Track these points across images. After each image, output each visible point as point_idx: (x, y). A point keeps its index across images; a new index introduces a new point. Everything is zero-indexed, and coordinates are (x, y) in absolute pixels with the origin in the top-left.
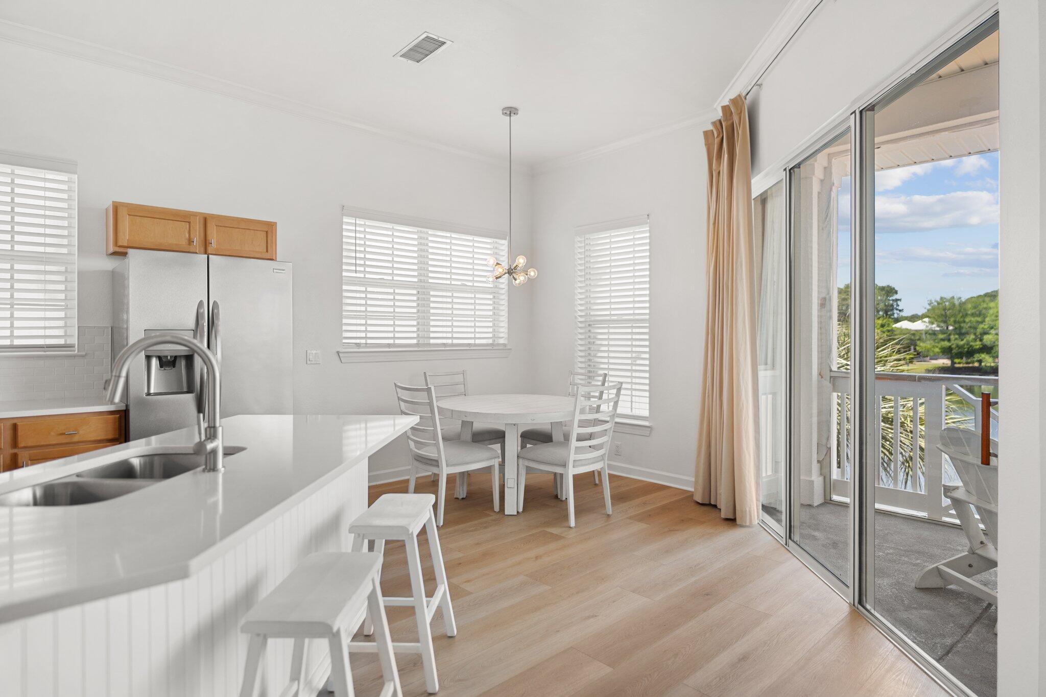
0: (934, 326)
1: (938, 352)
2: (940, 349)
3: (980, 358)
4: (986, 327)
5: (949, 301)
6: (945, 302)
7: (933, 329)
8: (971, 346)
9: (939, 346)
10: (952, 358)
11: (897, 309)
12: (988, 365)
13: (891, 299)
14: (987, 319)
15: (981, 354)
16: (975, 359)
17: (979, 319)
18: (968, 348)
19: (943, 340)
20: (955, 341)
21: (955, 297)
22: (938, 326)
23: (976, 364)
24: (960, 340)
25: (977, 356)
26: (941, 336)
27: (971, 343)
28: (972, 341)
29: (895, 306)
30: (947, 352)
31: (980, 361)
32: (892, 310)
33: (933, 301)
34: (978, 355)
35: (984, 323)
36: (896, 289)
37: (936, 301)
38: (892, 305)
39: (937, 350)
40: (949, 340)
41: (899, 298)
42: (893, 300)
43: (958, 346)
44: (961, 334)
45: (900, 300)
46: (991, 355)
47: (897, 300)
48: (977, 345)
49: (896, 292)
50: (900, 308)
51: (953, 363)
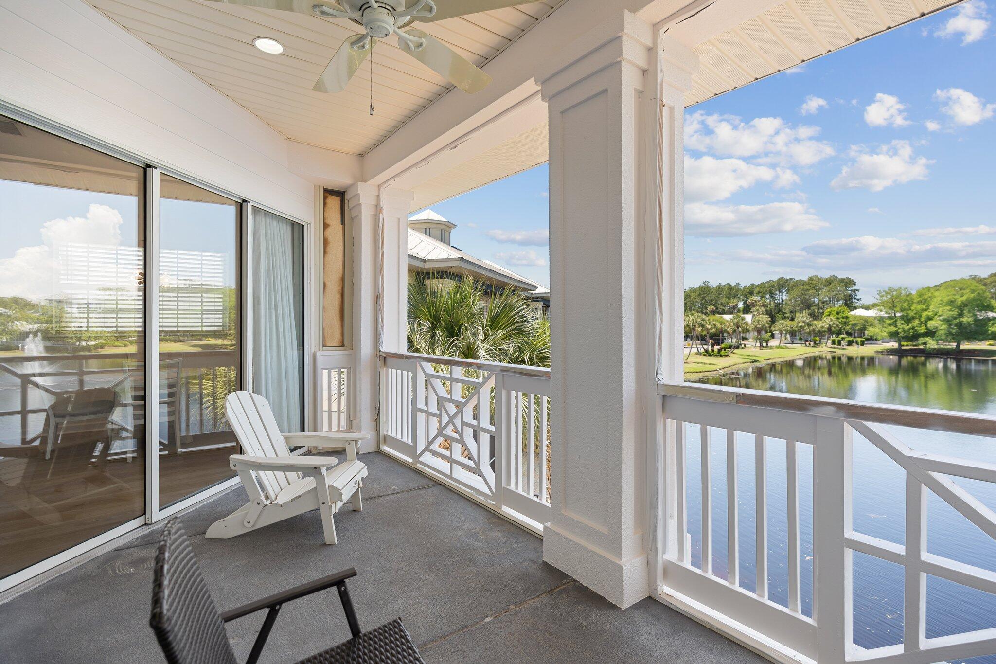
0: (883, 313)
1: (885, 336)
2: (888, 333)
3: (925, 341)
4: (930, 314)
5: (896, 291)
6: (892, 292)
7: (882, 316)
8: (916, 331)
9: (887, 330)
10: (899, 341)
11: (855, 299)
12: (932, 347)
13: (849, 289)
14: (931, 307)
15: (925, 338)
16: (920, 342)
17: (924, 307)
18: (913, 332)
19: (890, 325)
20: (902, 326)
21: (902, 287)
22: (886, 313)
23: (921, 347)
24: (906, 325)
25: (922, 340)
26: (888, 322)
27: (916, 328)
28: (917, 327)
29: (854, 296)
30: (894, 335)
31: (925, 344)
32: (852, 299)
33: (882, 292)
34: (922, 338)
35: (929, 310)
36: (854, 281)
37: (884, 291)
38: (851, 295)
39: (885, 334)
40: (896, 326)
41: (857, 289)
42: (851, 291)
43: (904, 331)
44: (908, 320)
45: (858, 290)
46: (934, 339)
47: (855, 291)
48: (922, 329)
49: (855, 284)
50: (858, 297)
51: (900, 345)
